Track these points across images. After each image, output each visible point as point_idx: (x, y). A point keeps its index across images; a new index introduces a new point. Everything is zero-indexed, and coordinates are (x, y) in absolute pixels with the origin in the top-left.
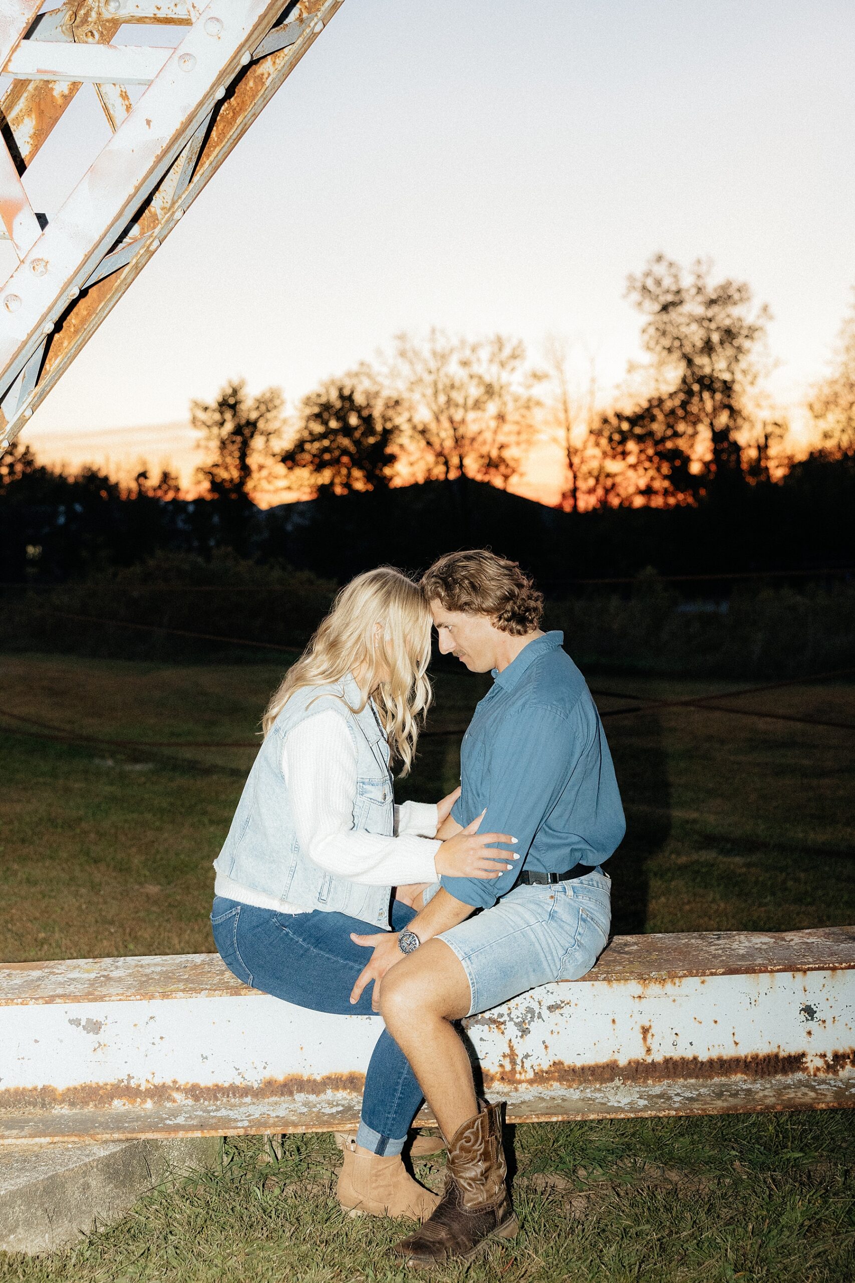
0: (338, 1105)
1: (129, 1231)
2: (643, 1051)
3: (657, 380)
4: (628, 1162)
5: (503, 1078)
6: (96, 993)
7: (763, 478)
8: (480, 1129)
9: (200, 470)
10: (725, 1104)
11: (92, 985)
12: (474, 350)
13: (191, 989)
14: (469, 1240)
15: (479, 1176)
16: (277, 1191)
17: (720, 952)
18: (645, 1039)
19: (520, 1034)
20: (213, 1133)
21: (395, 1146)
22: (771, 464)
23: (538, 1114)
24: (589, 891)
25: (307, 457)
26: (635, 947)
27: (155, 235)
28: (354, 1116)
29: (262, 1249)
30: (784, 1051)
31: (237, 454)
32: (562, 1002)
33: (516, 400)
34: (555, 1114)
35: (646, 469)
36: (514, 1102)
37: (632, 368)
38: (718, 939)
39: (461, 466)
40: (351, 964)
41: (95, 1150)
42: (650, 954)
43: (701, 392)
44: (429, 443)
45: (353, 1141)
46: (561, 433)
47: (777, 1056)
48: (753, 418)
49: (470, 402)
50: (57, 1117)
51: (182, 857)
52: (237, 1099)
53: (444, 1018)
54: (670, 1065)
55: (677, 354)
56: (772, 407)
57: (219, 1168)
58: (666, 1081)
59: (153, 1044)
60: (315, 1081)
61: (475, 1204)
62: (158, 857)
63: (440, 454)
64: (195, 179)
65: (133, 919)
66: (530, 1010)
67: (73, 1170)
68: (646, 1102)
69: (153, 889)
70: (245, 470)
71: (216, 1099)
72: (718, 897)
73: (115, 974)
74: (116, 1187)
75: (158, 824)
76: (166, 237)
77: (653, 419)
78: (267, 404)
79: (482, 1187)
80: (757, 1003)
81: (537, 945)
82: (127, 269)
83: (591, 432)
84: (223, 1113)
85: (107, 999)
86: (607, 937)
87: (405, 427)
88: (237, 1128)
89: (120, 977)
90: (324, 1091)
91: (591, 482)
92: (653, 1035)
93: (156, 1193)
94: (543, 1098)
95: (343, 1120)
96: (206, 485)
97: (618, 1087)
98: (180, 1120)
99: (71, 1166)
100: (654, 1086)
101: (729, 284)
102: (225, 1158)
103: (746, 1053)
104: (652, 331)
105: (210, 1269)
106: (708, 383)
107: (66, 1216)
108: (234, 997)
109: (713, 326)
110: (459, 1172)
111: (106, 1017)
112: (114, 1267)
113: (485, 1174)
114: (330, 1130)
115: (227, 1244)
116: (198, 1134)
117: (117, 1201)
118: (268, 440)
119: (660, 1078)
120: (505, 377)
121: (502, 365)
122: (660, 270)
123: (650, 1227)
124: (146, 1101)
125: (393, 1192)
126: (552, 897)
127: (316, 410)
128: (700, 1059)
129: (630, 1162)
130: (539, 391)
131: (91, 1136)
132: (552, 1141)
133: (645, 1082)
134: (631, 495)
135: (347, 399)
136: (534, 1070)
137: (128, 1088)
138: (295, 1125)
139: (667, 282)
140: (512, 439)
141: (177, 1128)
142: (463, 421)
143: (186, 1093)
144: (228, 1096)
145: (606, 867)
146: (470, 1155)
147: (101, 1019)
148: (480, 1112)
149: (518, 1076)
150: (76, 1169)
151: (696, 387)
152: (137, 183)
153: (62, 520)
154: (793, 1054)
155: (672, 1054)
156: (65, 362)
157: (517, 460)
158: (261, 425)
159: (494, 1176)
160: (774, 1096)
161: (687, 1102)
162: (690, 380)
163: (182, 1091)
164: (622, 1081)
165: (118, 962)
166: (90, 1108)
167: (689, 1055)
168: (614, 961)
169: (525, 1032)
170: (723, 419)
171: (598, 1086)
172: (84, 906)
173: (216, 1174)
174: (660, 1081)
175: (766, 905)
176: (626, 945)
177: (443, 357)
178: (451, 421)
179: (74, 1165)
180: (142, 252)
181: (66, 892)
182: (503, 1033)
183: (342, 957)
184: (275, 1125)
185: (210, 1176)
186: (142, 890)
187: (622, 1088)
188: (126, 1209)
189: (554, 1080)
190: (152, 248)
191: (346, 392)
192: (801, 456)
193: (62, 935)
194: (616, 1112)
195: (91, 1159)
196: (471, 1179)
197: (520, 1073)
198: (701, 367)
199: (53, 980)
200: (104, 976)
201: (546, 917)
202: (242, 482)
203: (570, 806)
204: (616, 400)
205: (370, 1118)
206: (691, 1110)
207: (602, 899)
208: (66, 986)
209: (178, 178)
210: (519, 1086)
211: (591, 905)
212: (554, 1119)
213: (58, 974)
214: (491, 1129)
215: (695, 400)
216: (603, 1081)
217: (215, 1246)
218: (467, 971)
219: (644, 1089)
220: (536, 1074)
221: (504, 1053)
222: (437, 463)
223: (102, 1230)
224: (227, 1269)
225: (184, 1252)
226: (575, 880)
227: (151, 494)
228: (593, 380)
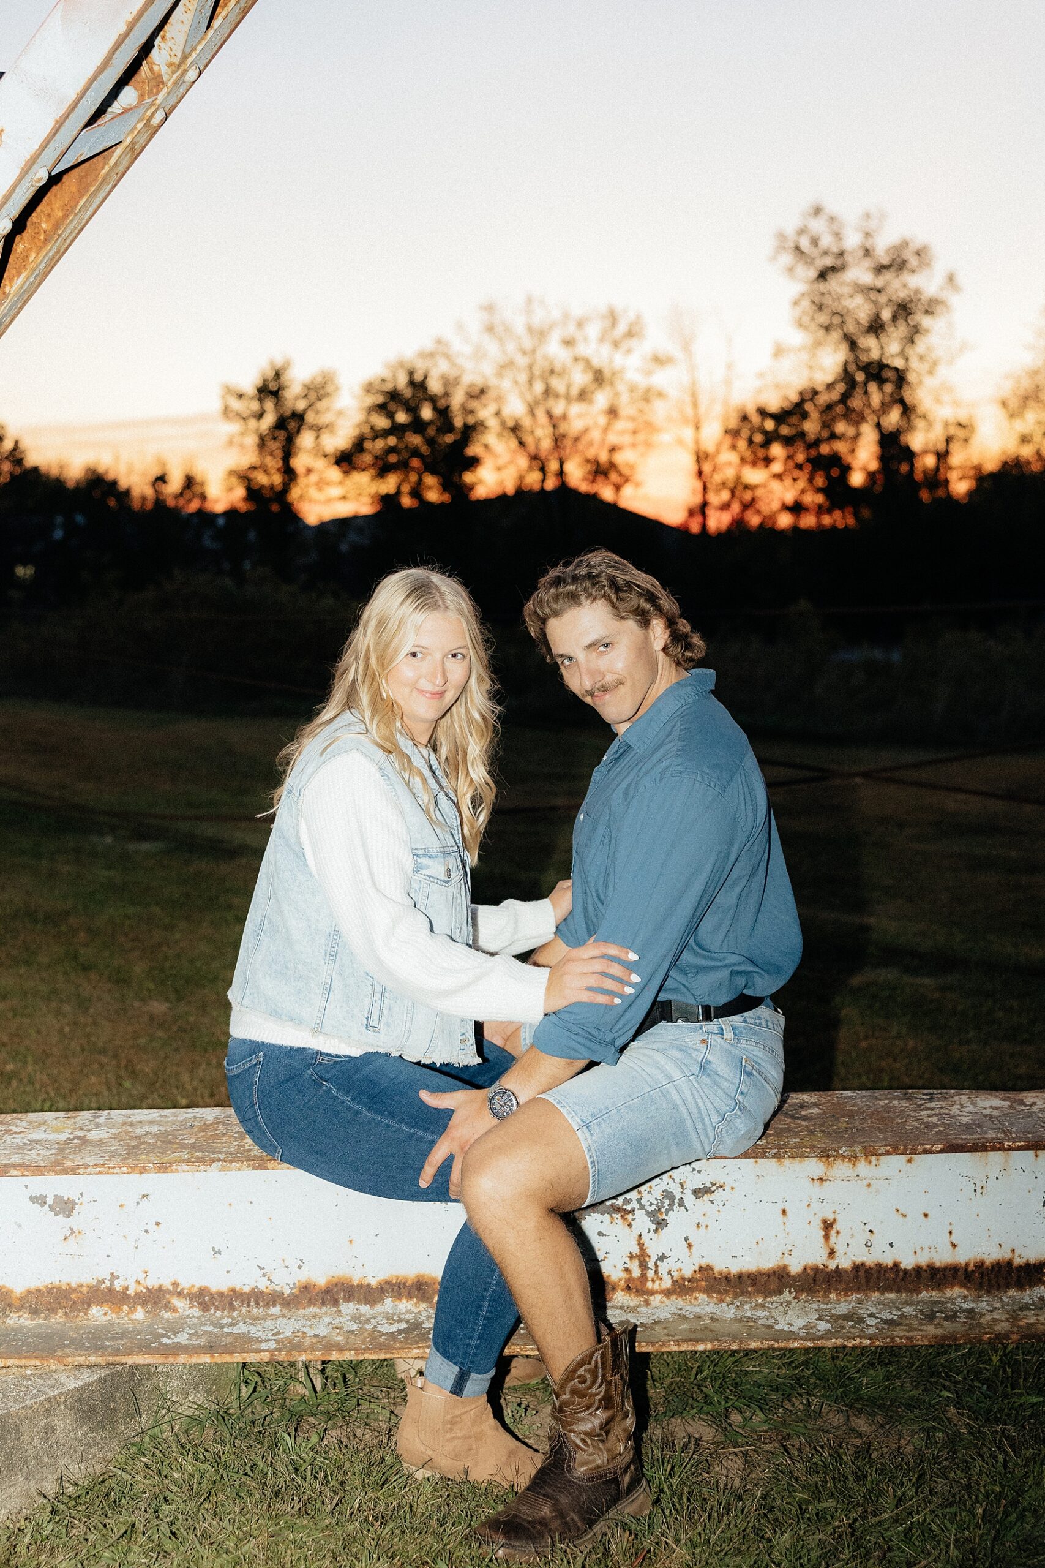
0: (400, 1320)
1: (108, 1494)
2: (824, 1254)
3: (810, 367)
4: (799, 1404)
5: (628, 1288)
6: (67, 1163)
7: (941, 493)
8: (599, 1364)
9: (232, 473)
10: (939, 1331)
11: (61, 1150)
12: (580, 324)
13: (199, 1160)
14: (583, 1519)
15: (597, 1431)
16: (315, 1439)
17: (935, 1119)
18: (827, 1237)
19: (654, 1227)
20: (227, 1358)
21: (479, 1383)
22: (953, 476)
23: (677, 1341)
24: (755, 1033)
25: (367, 459)
26: (816, 1110)
27: (158, 102)
28: (423, 1337)
29: (292, 1528)
30: (1020, 1256)
31: (279, 453)
32: (713, 1184)
33: (632, 389)
34: (702, 1341)
35: (795, 480)
36: (644, 1321)
37: (779, 352)
38: (931, 1100)
39: (561, 473)
40: (420, 1133)
41: (63, 1378)
42: (837, 1120)
43: (865, 384)
44: (521, 443)
45: (421, 1373)
46: (688, 433)
47: (1009, 1263)
48: (931, 416)
49: (574, 392)
50: (13, 1329)
51: (198, 964)
52: (261, 1309)
53: (551, 1210)
54: (861, 1273)
55: (836, 335)
56: (956, 404)
57: (236, 1404)
58: (855, 1295)
59: (146, 1231)
60: (368, 1285)
61: (591, 1469)
62: (167, 965)
63: (534, 458)
64: (216, 23)
65: (132, 1047)
66: (668, 1195)
67: (31, 1407)
68: (828, 1326)
69: (158, 1007)
70: (289, 474)
71: (232, 1308)
72: (904, 1030)
73: (94, 1135)
74: (91, 1430)
75: (168, 920)
76: (174, 108)
77: (805, 416)
78: (318, 391)
79: (600, 1445)
80: (985, 1191)
81: (682, 1108)
82: (119, 151)
83: (727, 432)
84: (241, 1328)
85: (81, 1171)
86: (779, 1096)
87: (492, 423)
88: (259, 1351)
89: (101, 1140)
90: (381, 1300)
91: (725, 495)
92: (838, 1232)
93: (147, 1439)
94: (684, 1316)
95: (406, 1343)
96: (240, 492)
97: (788, 1303)
98: (182, 1338)
99: (28, 1403)
100: (838, 1301)
101: (905, 244)
102: (244, 1389)
103: (967, 1259)
104: (806, 303)
105: (219, 1555)
106: (877, 372)
107: (21, 1470)
108: (259, 1171)
109: (882, 299)
110: (569, 1424)
111: (82, 1194)
112: (84, 1551)
113: (606, 1427)
114: (388, 1356)
115: (243, 1519)
116: (206, 1359)
117: (93, 1450)
118: (318, 437)
119: (847, 1291)
120: (619, 360)
121: (616, 344)
122: (818, 226)
123: (835, 1503)
124: (135, 1310)
125: (474, 1447)
126: (704, 1041)
127: (380, 399)
128: (903, 1266)
129: (802, 1403)
130: (661, 379)
131: (59, 1359)
132: (694, 1371)
133: (826, 1296)
134: (775, 513)
135: (418, 386)
136: (672, 1277)
137: (110, 1290)
138: (341, 1349)
139: (826, 241)
140: (627, 439)
141: (178, 1349)
142: (564, 417)
143: (191, 1300)
144: (248, 1305)
145: (778, 1000)
146: (585, 1401)
147: (75, 1197)
148: (599, 1341)
149: (649, 1285)
150: (35, 1407)
151: (860, 377)
152: (130, 18)
153: (58, 534)
154: (1032, 1261)
155: (865, 1259)
156: (31, 283)
157: (632, 467)
158: (310, 417)
159: (617, 1431)
160: (1007, 1320)
161: (886, 1327)
162: (852, 368)
163: (185, 1297)
164: (793, 1295)
165: (99, 1117)
166: (59, 1318)
167: (888, 1260)
168: (788, 1130)
169: (660, 1224)
170: (893, 418)
171: (760, 1301)
172: (67, 1029)
173: (231, 1411)
174: (846, 1295)
175: (968, 1042)
176: (802, 1106)
177: (540, 334)
178: (550, 415)
179: (32, 1401)
180: (140, 126)
181: (45, 1009)
182: (630, 1225)
183: (407, 1123)
184: (312, 1348)
185: (223, 1415)
186: (144, 1009)
187: (794, 1304)
188: (105, 1460)
189: (700, 1291)
190: (155, 121)
191: (418, 377)
192: (991, 465)
193: (37, 1068)
194: (787, 1340)
195: (57, 1392)
196: (587, 1434)
197: (653, 1281)
198: (867, 350)
199: (8, 1142)
200: (79, 1138)
201: (695, 1069)
202: (286, 489)
203: (730, 915)
204: (759, 391)
205: (444, 1344)
206: (892, 1339)
207: (773, 1044)
208: (26, 1152)
209: (190, 18)
210: (652, 1298)
211: (758, 1053)
212: (701, 1347)
213: (15, 1133)
214: (616, 1365)
215: (859, 391)
216: (767, 1294)
217: (227, 1522)
218: (584, 1146)
219: (823, 1306)
220: (674, 1282)
221: (631, 1253)
222: (530, 468)
223: (71, 1490)
224: (242, 1557)
225: (182, 1530)
226: (736, 1018)
227: (171, 503)
228: (730, 366)
